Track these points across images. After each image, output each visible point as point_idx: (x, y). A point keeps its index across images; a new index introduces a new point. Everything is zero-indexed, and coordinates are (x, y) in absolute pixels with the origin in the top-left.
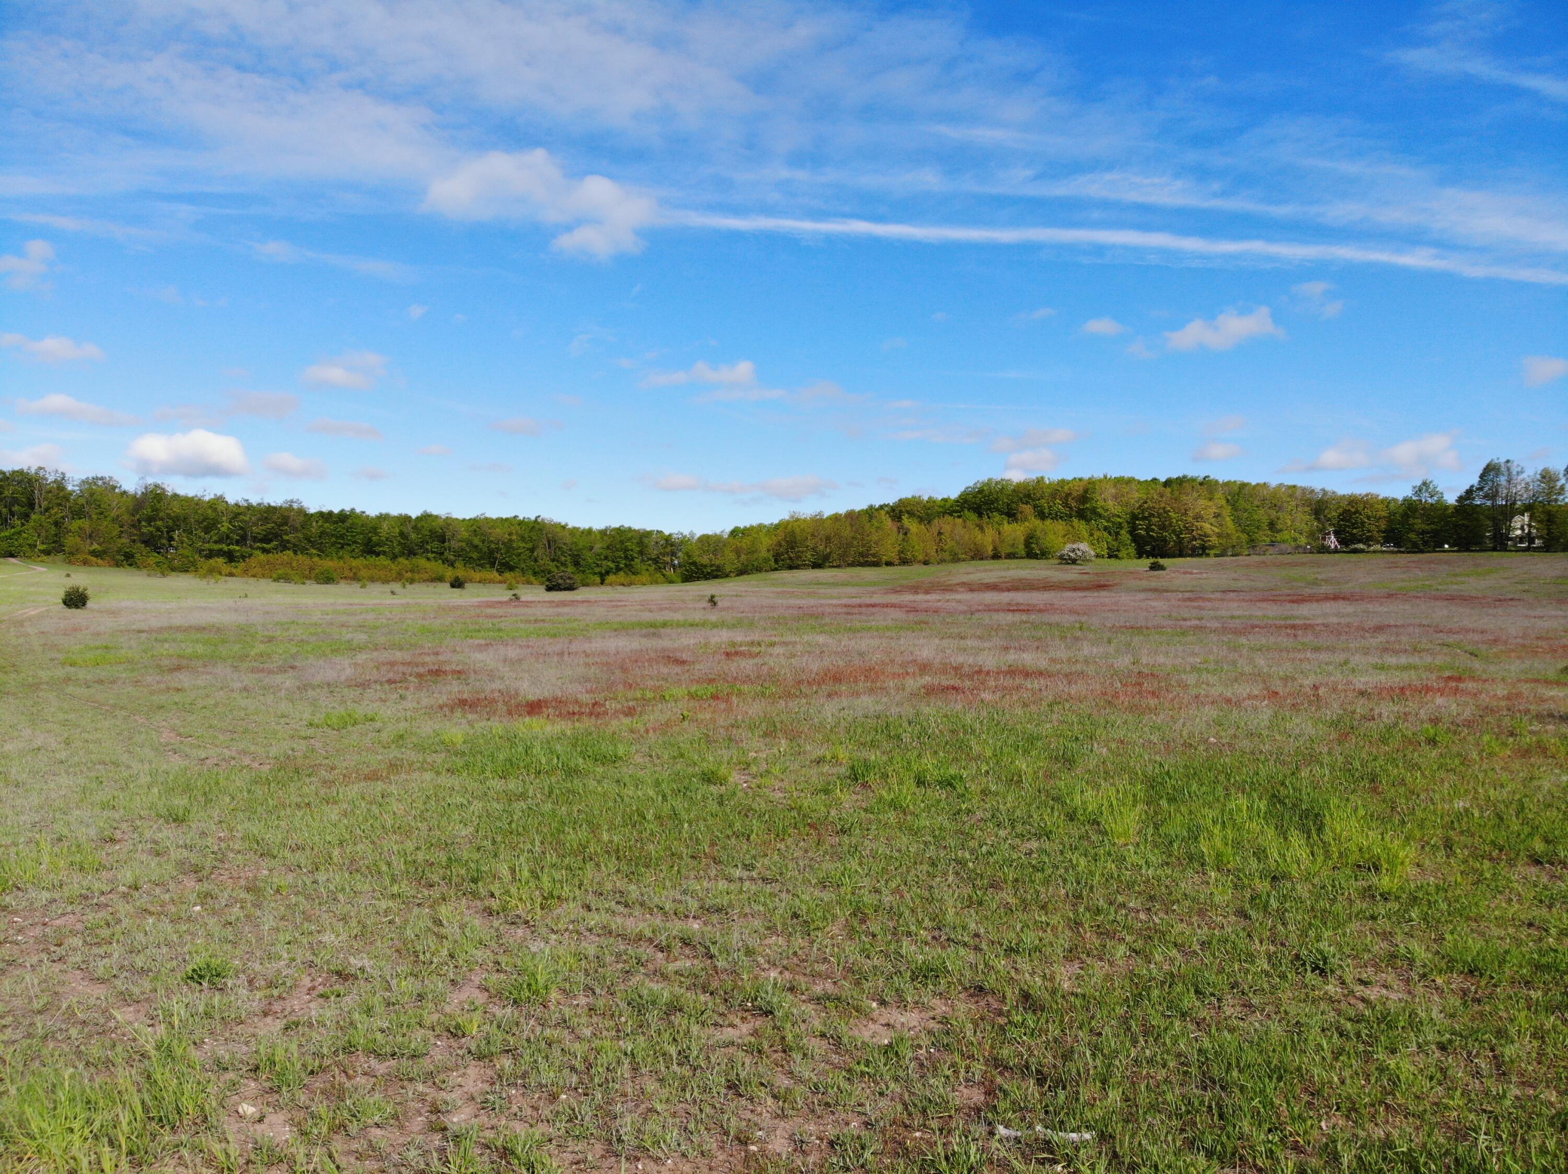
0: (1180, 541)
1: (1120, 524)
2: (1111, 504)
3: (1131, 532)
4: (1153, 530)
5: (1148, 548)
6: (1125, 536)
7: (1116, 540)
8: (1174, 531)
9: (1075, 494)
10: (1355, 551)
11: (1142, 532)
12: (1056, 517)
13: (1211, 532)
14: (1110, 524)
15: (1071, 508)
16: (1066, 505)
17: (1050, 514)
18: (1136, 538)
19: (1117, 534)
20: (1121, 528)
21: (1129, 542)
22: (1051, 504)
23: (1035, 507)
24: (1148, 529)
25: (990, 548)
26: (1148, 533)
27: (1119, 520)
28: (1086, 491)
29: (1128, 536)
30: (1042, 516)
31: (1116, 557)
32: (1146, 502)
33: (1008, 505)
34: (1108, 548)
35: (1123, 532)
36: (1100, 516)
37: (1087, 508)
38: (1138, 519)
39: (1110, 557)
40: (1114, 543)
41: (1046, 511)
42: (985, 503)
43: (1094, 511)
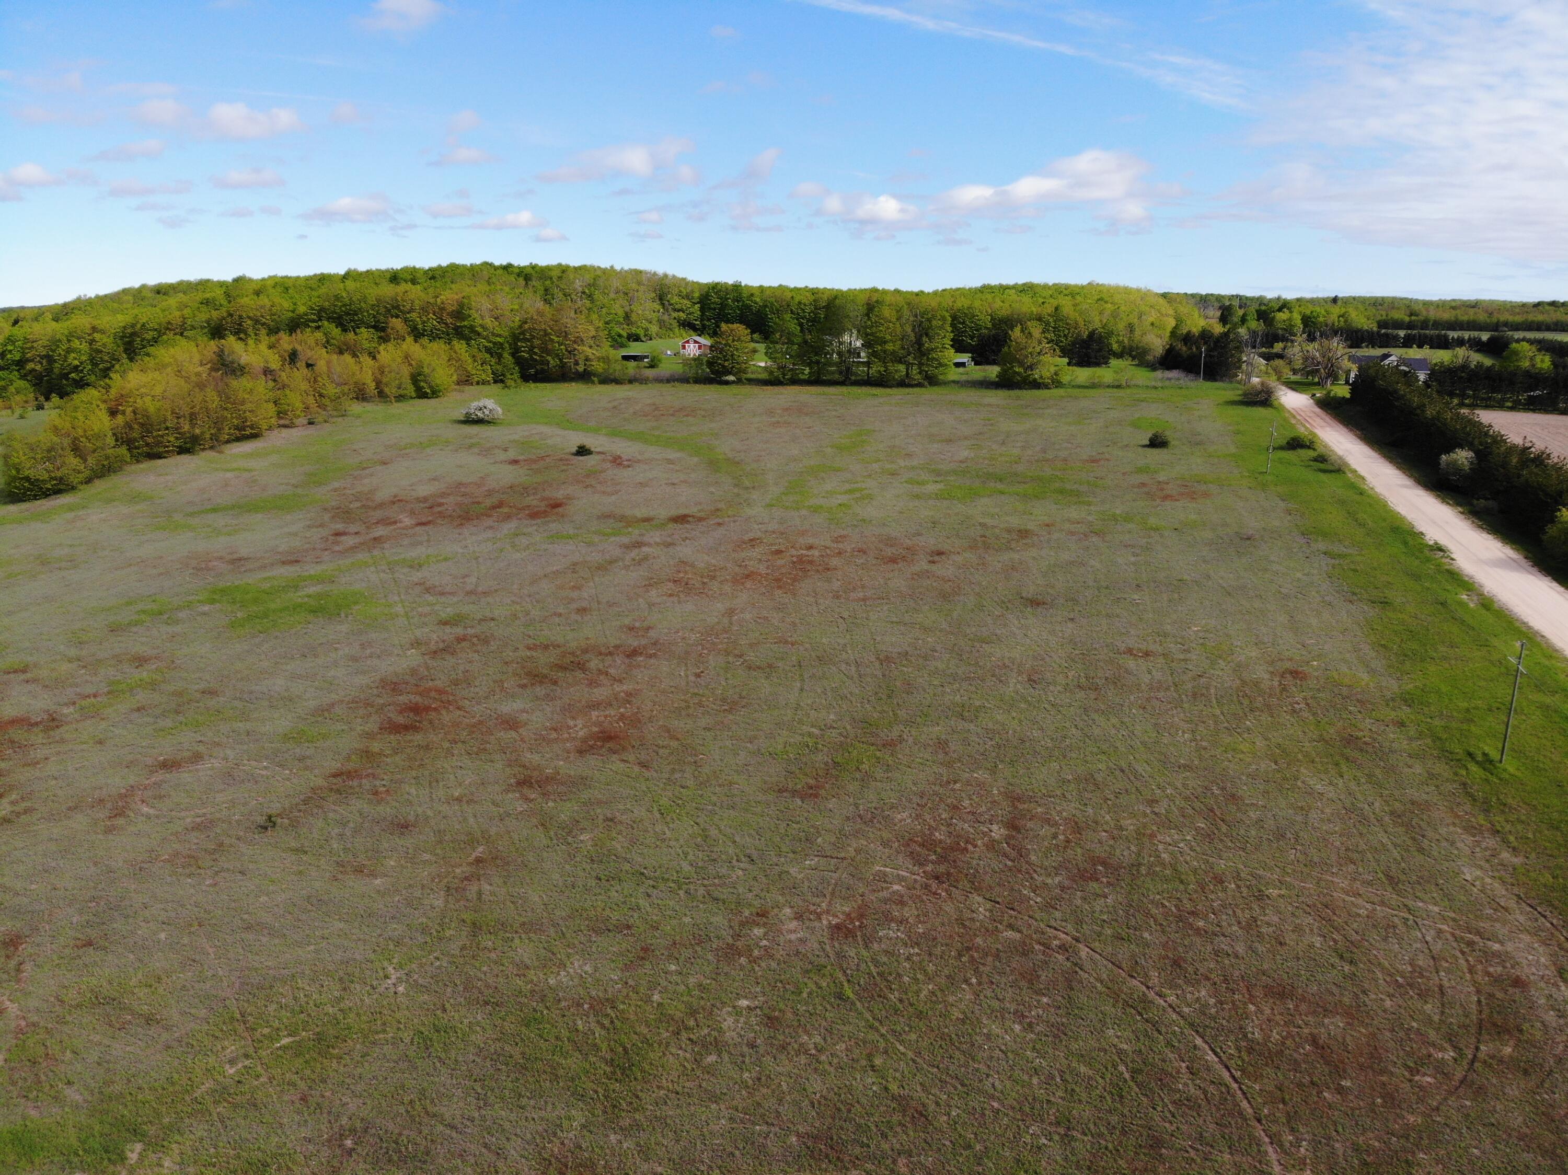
0: (563, 366)
1: (501, 344)
2: (489, 322)
3: (513, 355)
4: (536, 354)
5: (532, 371)
6: (507, 358)
7: (499, 363)
8: (557, 355)
9: (450, 309)
10: (727, 383)
11: (526, 355)
12: (434, 337)
13: (591, 356)
14: (491, 345)
15: (446, 324)
16: (441, 321)
17: (425, 331)
18: (519, 362)
19: (500, 356)
20: (503, 349)
21: (512, 366)
22: (425, 319)
23: (406, 321)
24: (531, 350)
25: (373, 385)
26: (531, 356)
27: (499, 339)
28: (461, 305)
29: (510, 358)
30: (418, 334)
31: (502, 381)
32: (526, 323)
33: (374, 317)
34: (493, 373)
35: (506, 355)
36: (479, 334)
37: (465, 326)
38: (519, 340)
39: (495, 382)
40: (498, 367)
41: (420, 326)
42: (347, 314)
43: (472, 329)
